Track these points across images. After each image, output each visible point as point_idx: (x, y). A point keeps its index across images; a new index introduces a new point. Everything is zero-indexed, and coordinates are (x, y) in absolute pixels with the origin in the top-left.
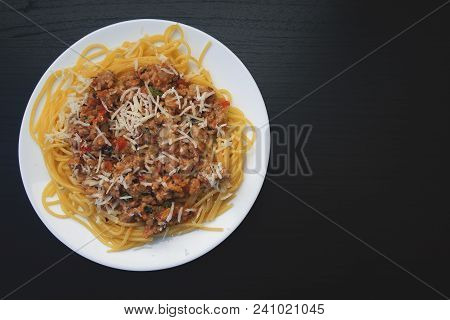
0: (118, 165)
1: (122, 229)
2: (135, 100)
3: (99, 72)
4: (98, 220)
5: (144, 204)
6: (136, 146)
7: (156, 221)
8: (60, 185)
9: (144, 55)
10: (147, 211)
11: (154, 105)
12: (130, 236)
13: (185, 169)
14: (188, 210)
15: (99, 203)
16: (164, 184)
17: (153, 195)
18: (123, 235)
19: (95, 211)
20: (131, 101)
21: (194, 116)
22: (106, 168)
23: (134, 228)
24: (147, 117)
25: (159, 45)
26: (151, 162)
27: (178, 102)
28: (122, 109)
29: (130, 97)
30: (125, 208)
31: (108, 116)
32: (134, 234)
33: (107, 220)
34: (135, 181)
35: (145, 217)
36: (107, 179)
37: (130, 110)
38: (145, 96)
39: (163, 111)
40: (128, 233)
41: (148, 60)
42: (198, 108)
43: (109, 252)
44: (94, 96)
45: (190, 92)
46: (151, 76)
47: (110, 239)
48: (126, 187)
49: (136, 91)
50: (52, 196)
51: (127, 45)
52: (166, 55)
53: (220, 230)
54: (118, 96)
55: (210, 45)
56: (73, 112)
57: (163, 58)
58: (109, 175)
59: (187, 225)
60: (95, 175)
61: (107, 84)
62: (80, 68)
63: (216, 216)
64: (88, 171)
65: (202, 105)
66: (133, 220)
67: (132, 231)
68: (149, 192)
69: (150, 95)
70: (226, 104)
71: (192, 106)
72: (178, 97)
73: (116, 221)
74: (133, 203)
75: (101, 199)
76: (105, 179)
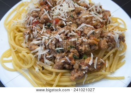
0: (54, 32)
1: (54, 74)
2: (64, 3)
5: (72, 54)
6: (66, 22)
8: (14, 49)
11: (74, 5)
12: (59, 81)
15: (40, 54)
17: (77, 48)
18: (53, 80)
19: (35, 63)
21: (95, 13)
23: (63, 75)
24: (72, 9)
28: (58, 6)
30: (58, 57)
32: (62, 79)
33: (43, 68)
36: (47, 38)
40: (58, 77)
53: (122, 78)
58: (48, 35)
59: (99, 73)
60: (40, 36)
63: (117, 69)
66: (63, 66)
68: (75, 45)
74: (64, 54)
75: (41, 51)
76: (45, 37)
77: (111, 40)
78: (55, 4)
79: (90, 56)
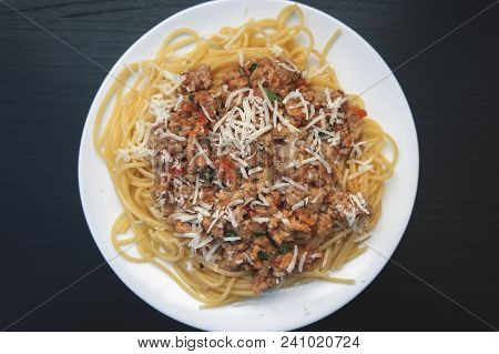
0: (222, 194)
1: (222, 280)
2: (246, 105)
3: (190, 66)
4: (189, 267)
5: (256, 248)
6: (246, 169)
7: (271, 270)
8: (136, 219)
9: (249, 46)
10: (262, 257)
11: (271, 113)
12: (232, 289)
13: (314, 201)
14: (314, 256)
15: (195, 245)
16: (285, 221)
17: (269, 236)
18: (223, 286)
19: (186, 255)
20: (241, 107)
21: (323, 130)
22: (206, 199)
23: (239, 278)
24: (263, 129)
25: (269, 32)
26: (266, 191)
27: (305, 110)
28: (229, 117)
29: (238, 101)
30: (230, 253)
31: (209, 126)
32: (237, 286)
33: (202, 266)
34: (246, 217)
35: (258, 265)
36: (208, 214)
37: (239, 118)
38: (259, 100)
39: (285, 121)
40: (230, 284)
41: (257, 53)
42: (328, 119)
43: (201, 308)
44: (192, 98)
45: (318, 97)
46: (266, 73)
47: (202, 291)
48: (235, 224)
49: (246, 94)
50: (125, 232)
51: (226, 31)
52: (281, 46)
53: (350, 282)
54: (222, 99)
55: (338, 34)
56: (160, 119)
57: (277, 50)
58: (209, 207)
59: (308, 274)
60: (191, 207)
61: (202, 83)
62: (164, 61)
63: (346, 261)
64: (182, 201)
65: (334, 115)
66: (239, 268)
67: (235, 282)
68: (264, 231)
69: (267, 99)
70: (363, 113)
71: (322, 116)
72: (305, 103)
73: (215, 268)
74: (241, 246)
75: (196, 240)
76: (203, 211)
77: (339, 221)
78: (220, 107)
79: (291, 250)
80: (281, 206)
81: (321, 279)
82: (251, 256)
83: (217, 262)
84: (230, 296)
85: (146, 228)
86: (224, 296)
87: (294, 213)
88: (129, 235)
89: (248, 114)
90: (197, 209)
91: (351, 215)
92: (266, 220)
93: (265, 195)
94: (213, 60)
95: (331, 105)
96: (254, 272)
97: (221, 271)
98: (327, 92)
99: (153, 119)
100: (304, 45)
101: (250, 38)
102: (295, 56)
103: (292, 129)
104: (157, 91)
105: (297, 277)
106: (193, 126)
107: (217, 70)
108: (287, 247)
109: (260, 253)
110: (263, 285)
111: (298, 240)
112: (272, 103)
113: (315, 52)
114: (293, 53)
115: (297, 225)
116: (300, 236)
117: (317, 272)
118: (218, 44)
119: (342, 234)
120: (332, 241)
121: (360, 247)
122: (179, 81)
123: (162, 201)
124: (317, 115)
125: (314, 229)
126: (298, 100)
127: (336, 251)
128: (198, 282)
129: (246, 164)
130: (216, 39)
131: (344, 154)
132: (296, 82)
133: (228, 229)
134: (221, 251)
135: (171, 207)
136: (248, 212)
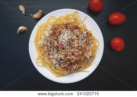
0: (60, 52)
1: (60, 70)
2: (65, 33)
3: (53, 24)
4: (53, 68)
5: (68, 64)
7: (71, 69)
8: (41, 57)
9: (67, 20)
10: (69, 66)
11: (71, 34)
12: (62, 73)
13: (80, 54)
14: (80, 66)
15: (54, 63)
16: (74, 58)
17: (70, 61)
18: (60, 72)
19: (52, 65)
20: (64, 33)
21: (82, 38)
22: (57, 53)
23: (64, 70)
24: (69, 38)
25: (71, 17)
27: (78, 34)
28: (62, 35)
29: (64, 32)
30: (62, 65)
31: (57, 37)
32: (64, 72)
33: (56, 68)
34: (65, 57)
35: (68, 67)
36: (57, 56)
37: (64, 36)
38: (68, 32)
39: (74, 36)
40: (62, 72)
41: (68, 21)
42: (83, 36)
43: (55, 77)
44: (54, 31)
45: (81, 31)
46: (70, 26)
47: (56, 73)
48: (63, 58)
49: (66, 30)
51: (61, 16)
52: (74, 20)
53: (88, 72)
54: (60, 31)
56: (47, 36)
57: (73, 21)
58: (57, 55)
59: (79, 70)
60: (53, 55)
61: (56, 28)
62: (48, 23)
64: (51, 53)
65: (85, 35)
66: (64, 68)
67: (63, 71)
68: (69, 60)
69: (70, 32)
70: (91, 35)
71: (82, 35)
72: (78, 32)
73: (59, 68)
74: (64, 63)
75: (55, 62)
76: (56, 56)
77: (86, 58)
78: (60, 33)
79: (75, 64)
80: (73, 54)
81: (82, 71)
82: (66, 65)
83: (59, 67)
84: (62, 74)
85: (43, 59)
86: (60, 74)
87: (76, 56)
88: (40, 61)
89: (66, 34)
90: (55, 55)
91: (88, 57)
92: (70, 57)
93: (70, 52)
94: (59, 23)
95: (84, 33)
96: (67, 69)
97: (60, 69)
98: (83, 30)
99: (45, 35)
100: (78, 20)
101: (67, 18)
102: (77, 22)
103: (76, 38)
104: (46, 30)
105: (77, 70)
106: (54, 37)
107: (59, 25)
108: (74, 63)
109: (68, 65)
110: (69, 72)
111: (77, 62)
112: (71, 32)
113: (81, 21)
114: (76, 21)
115: (76, 59)
116: (77, 61)
117: (81, 69)
118: (60, 19)
119: (86, 61)
120: (84, 62)
121: (91, 64)
122: (51, 27)
123: (47, 53)
124: (81, 35)
125: (80, 60)
126: (77, 32)
127: (85, 65)
128: (55, 71)
129: (65, 45)
130: (59, 18)
131: (87, 43)
132: (77, 28)
133: (61, 59)
134: (60, 64)
135: (49, 55)
136: (66, 56)
